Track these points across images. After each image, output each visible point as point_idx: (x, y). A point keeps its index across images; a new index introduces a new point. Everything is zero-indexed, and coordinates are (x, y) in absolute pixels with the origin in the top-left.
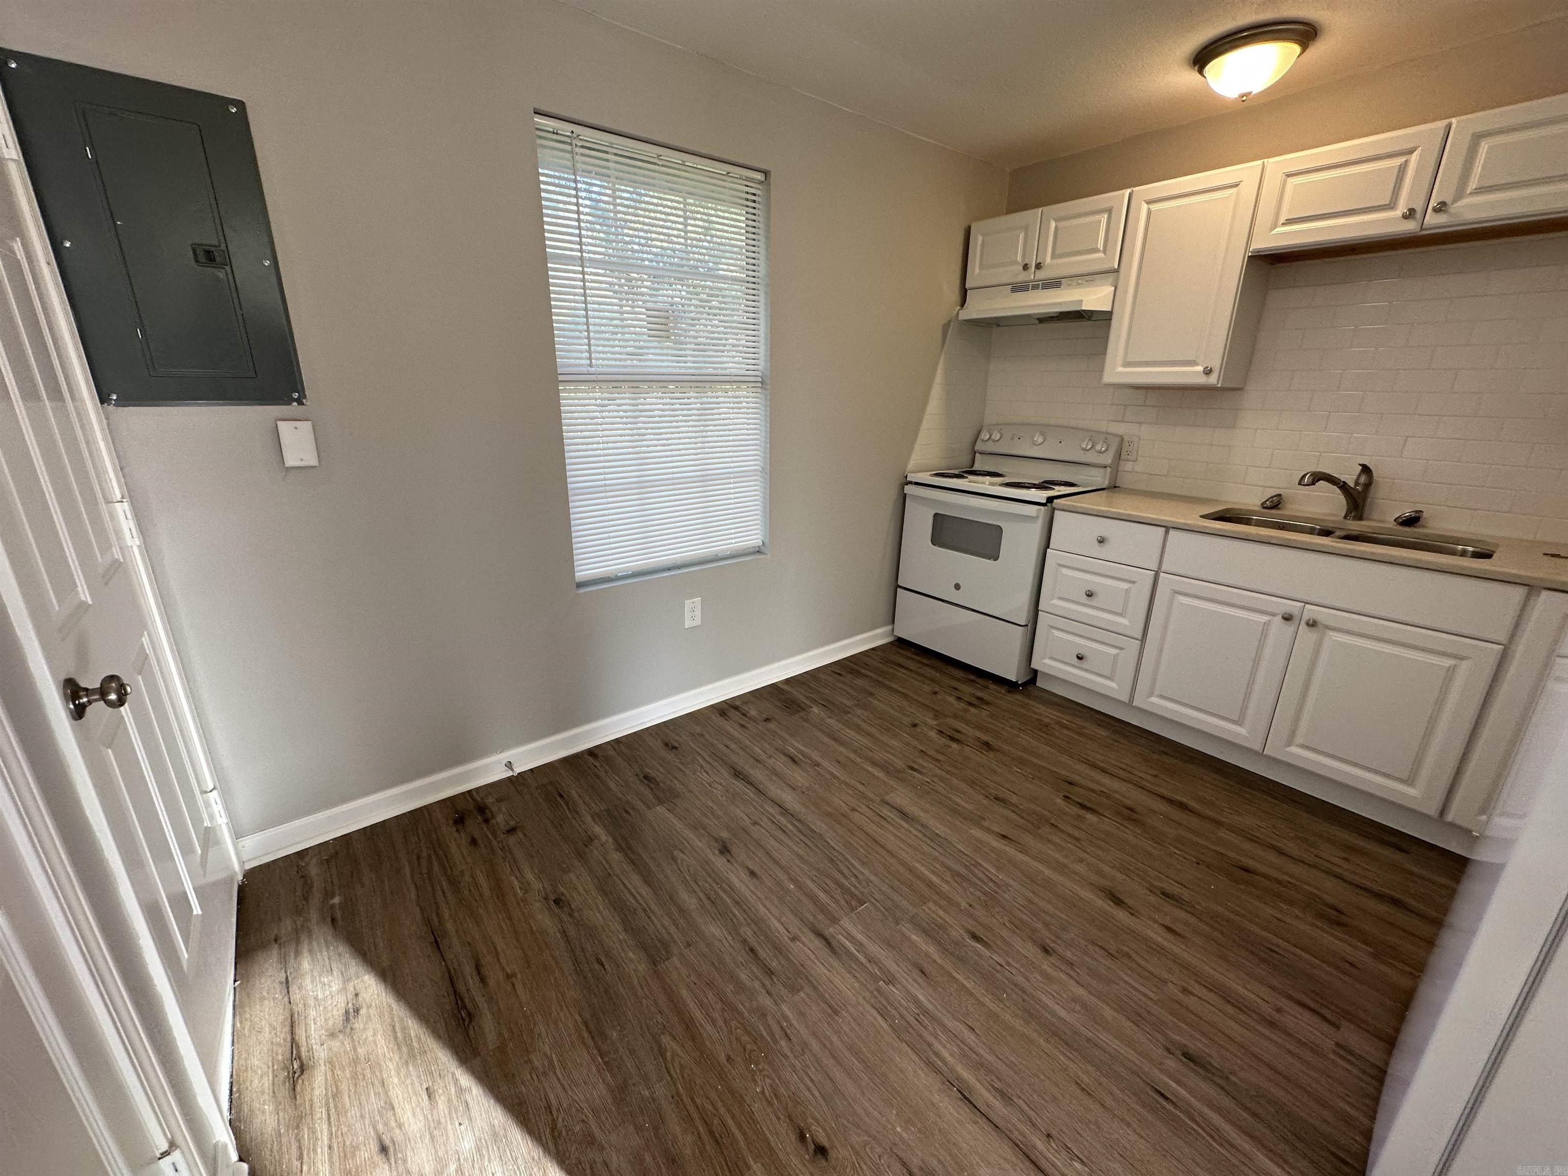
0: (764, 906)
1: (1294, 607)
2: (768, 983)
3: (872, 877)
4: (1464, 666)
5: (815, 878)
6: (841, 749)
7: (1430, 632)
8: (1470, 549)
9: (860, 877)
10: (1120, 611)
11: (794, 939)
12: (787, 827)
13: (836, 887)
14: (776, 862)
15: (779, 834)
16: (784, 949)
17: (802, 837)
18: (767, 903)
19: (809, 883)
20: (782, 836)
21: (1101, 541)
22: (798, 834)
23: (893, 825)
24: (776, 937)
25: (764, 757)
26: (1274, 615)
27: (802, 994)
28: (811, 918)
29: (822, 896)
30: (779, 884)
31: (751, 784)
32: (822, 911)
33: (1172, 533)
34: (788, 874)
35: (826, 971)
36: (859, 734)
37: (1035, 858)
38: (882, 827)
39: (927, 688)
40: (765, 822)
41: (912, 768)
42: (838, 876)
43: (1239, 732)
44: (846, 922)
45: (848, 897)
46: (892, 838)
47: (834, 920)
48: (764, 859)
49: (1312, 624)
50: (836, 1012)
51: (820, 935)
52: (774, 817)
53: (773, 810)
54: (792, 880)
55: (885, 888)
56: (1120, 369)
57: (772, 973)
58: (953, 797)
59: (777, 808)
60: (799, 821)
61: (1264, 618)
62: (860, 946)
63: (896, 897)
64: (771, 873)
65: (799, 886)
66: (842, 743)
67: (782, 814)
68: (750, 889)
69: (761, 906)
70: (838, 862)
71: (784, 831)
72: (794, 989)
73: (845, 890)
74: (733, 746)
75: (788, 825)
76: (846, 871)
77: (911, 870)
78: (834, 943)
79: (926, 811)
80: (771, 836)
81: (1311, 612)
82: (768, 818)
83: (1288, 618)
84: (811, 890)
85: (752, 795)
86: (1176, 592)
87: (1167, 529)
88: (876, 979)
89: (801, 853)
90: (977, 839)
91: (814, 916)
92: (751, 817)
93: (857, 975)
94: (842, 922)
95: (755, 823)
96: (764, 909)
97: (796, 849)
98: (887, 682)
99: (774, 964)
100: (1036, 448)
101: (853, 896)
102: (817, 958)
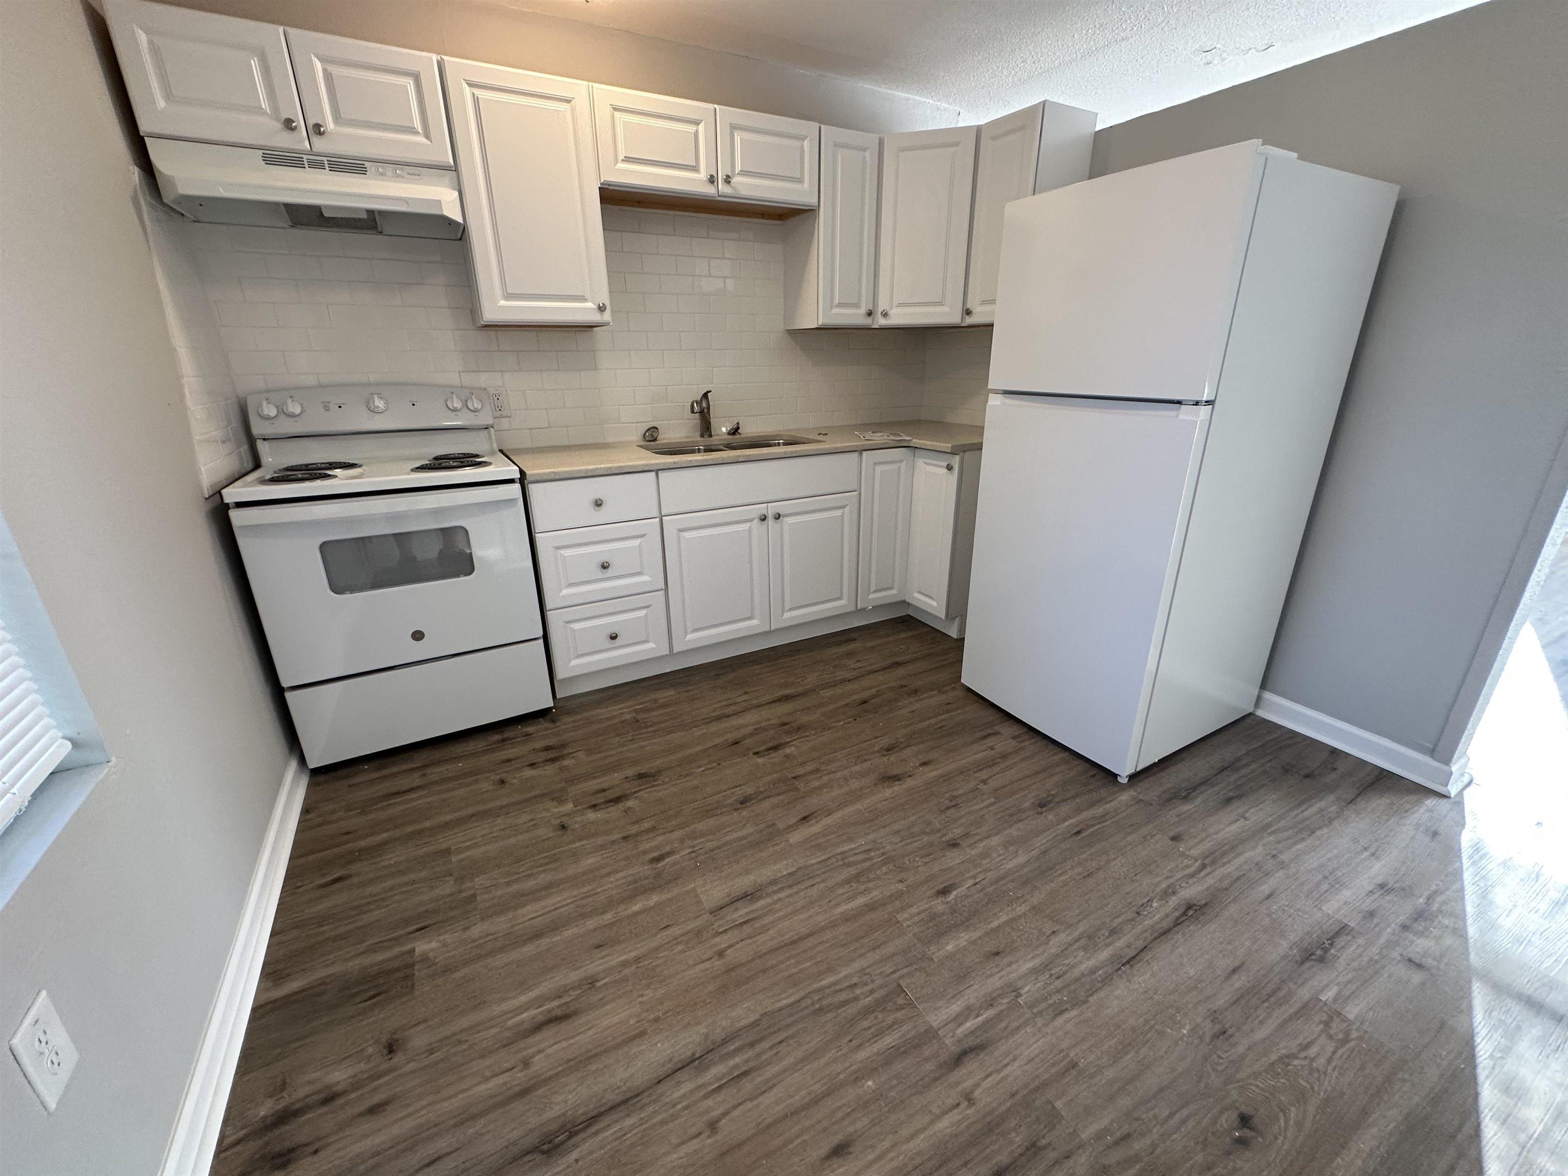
0: (911, 1137)
1: (761, 509)
2: (1052, 1155)
3: (857, 965)
4: (847, 510)
5: (854, 1043)
6: (568, 933)
7: (833, 496)
8: (781, 441)
9: (855, 980)
10: (638, 570)
11: (969, 1099)
12: (736, 1067)
13: (872, 1017)
14: (816, 1101)
15: (748, 1086)
16: (989, 1118)
17: (765, 1045)
18: (905, 1132)
19: (862, 1055)
20: (758, 1079)
21: (598, 504)
22: (758, 1049)
23: (765, 915)
24: (968, 1127)
25: (520, 1077)
26: (751, 520)
27: (1058, 1104)
28: (929, 1067)
29: (889, 1040)
30: (864, 1104)
31: (593, 1119)
32: (918, 1046)
33: (661, 474)
34: (843, 1084)
35: (1016, 1064)
36: (538, 899)
37: (840, 807)
38: (765, 929)
39: (485, 786)
40: (715, 1106)
41: (657, 860)
42: (852, 1010)
43: (754, 625)
44: (936, 1019)
45: (890, 1006)
46: (787, 923)
47: (931, 1034)
48: (807, 1123)
49: (778, 517)
50: (1074, 1065)
51: (958, 1059)
52: (703, 1086)
53: (687, 1085)
54: (857, 1080)
55: (876, 956)
56: (503, 303)
57: (1034, 1145)
58: (728, 838)
59: (682, 1076)
60: (725, 1041)
61: (746, 526)
62: (968, 1012)
63: (890, 949)
64: (840, 1114)
65: (870, 1070)
66: (554, 927)
67: (701, 1070)
68: (874, 1161)
69: (911, 1145)
70: (825, 1002)
71: (745, 1073)
72: (1053, 1118)
73: (879, 1005)
74: (442, 1145)
75: (731, 1063)
76: (843, 996)
77: (847, 918)
78: (971, 1042)
79: (747, 872)
80: (751, 1099)
81: (772, 509)
82: (706, 1096)
83: (763, 519)
84: (878, 1054)
85: (629, 1122)
86: (681, 530)
87: (657, 472)
88: (1014, 1006)
89: (799, 1053)
90: (806, 841)
91: (927, 1060)
92: (694, 1130)
93: (1015, 1024)
94: (935, 1025)
95: (713, 1126)
96: (917, 1140)
97: (790, 1060)
98: (427, 824)
99: (1019, 1139)
100: (378, 416)
101: (886, 998)
102: (998, 1071)
